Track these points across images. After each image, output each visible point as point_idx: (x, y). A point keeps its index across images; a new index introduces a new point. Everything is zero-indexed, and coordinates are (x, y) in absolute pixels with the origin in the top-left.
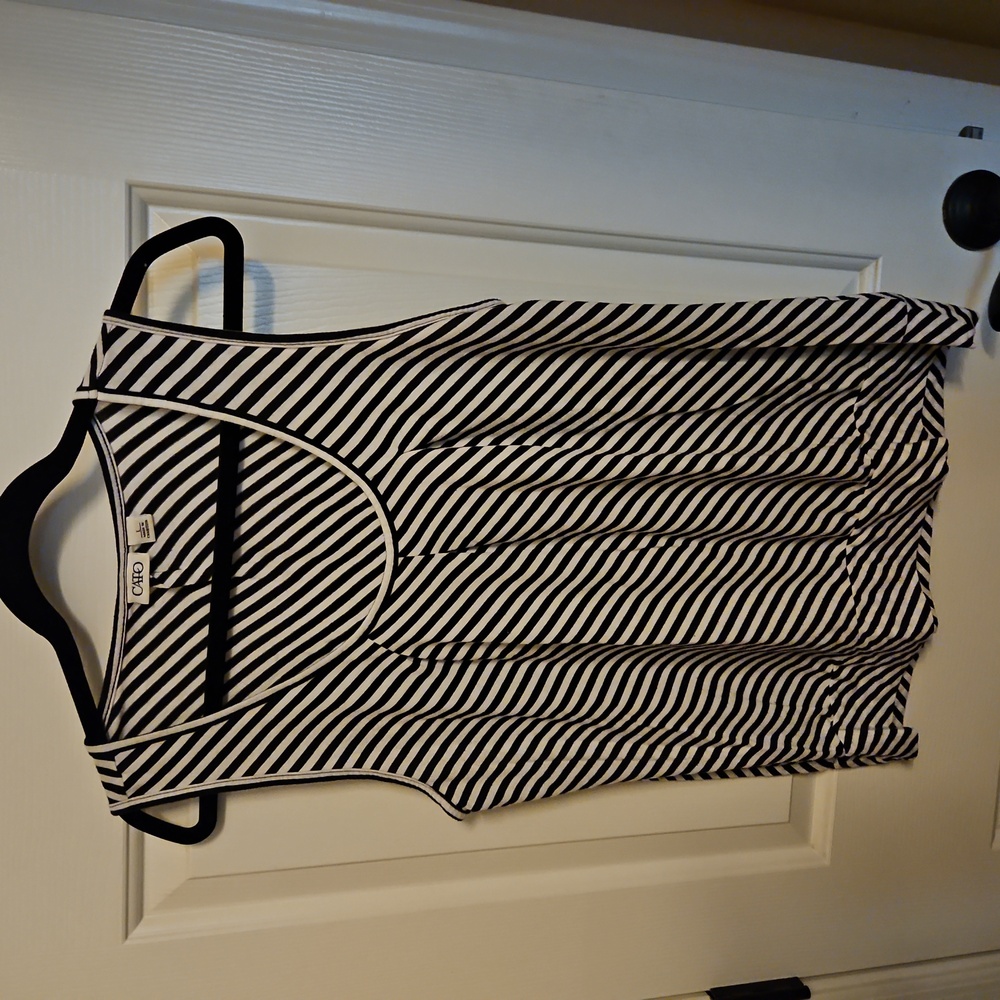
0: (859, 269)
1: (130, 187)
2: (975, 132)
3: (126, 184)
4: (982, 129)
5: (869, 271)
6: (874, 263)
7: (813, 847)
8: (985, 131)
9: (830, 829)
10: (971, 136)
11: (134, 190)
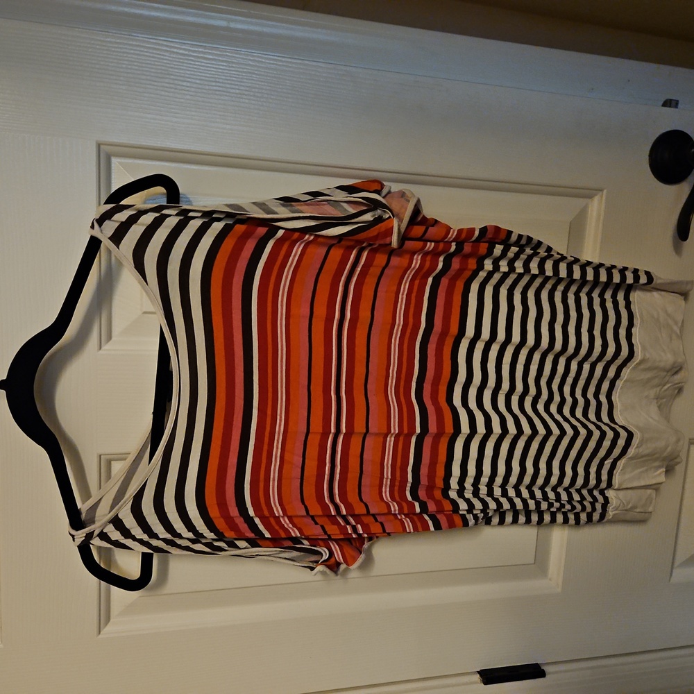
0: (591, 197)
1: (99, 145)
2: (673, 103)
3: (96, 142)
4: (678, 101)
5: (596, 199)
6: (601, 193)
7: (550, 580)
8: (680, 102)
9: (563, 561)
10: (670, 106)
11: (102, 147)
